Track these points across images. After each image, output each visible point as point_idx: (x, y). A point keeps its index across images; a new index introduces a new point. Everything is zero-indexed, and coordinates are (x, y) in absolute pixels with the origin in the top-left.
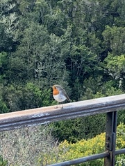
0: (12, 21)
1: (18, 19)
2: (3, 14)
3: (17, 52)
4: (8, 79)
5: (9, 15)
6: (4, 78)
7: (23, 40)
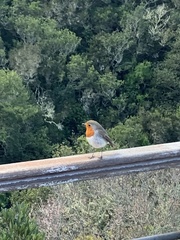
0: (160, 16)
1: (168, 14)
2: (147, 7)
3: (166, 62)
4: (152, 100)
5: (156, 8)
6: (146, 99)
7: (175, 44)
